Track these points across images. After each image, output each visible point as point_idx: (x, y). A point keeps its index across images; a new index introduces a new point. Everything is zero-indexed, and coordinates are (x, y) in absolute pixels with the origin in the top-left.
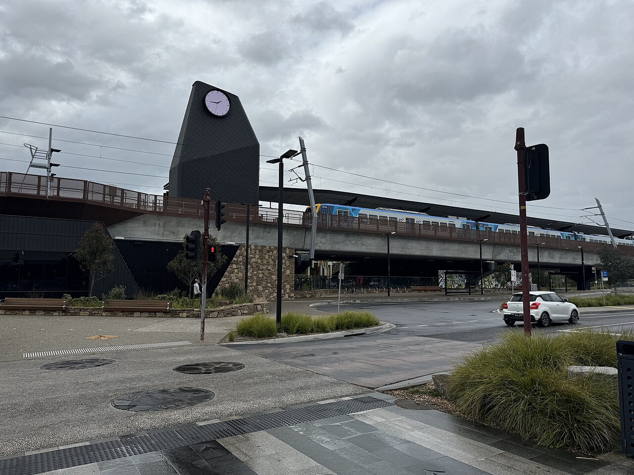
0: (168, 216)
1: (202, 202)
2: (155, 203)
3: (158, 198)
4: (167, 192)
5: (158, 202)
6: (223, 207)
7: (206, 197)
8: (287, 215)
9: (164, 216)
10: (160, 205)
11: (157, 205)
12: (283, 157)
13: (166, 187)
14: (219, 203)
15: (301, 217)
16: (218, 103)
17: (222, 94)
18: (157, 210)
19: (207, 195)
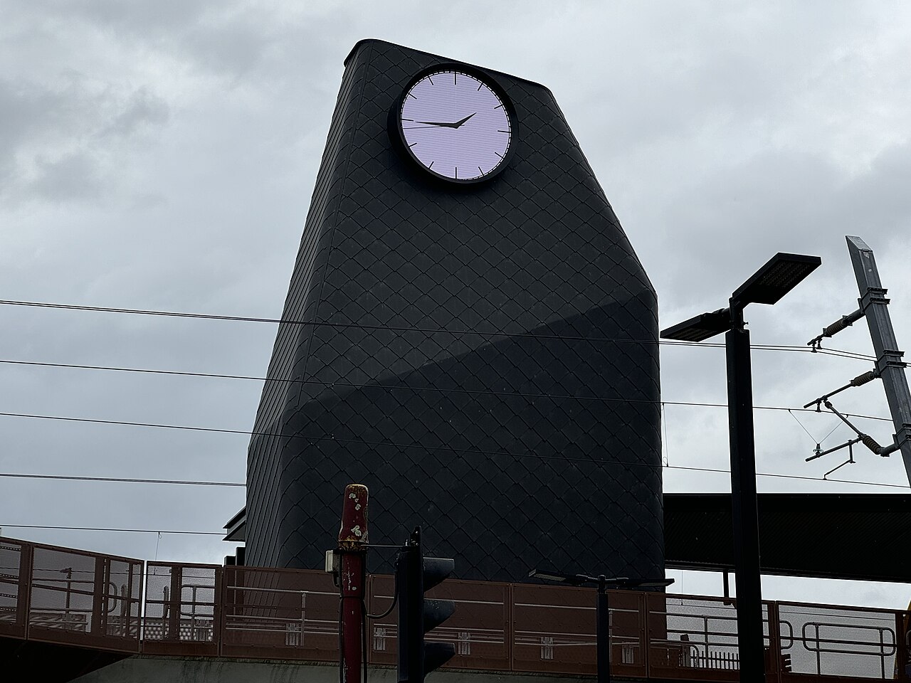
0: (233, 660)
1: (330, 556)
2: (173, 603)
3: (188, 578)
4: (239, 549)
5: (186, 594)
6: (436, 577)
7: (348, 533)
8: (811, 632)
9: (216, 665)
10: (199, 610)
11: (186, 609)
12: (744, 296)
13: (235, 529)
14: (413, 556)
15: (888, 638)
16: (456, 126)
17: (474, 83)
18: (185, 635)
19: (354, 518)
